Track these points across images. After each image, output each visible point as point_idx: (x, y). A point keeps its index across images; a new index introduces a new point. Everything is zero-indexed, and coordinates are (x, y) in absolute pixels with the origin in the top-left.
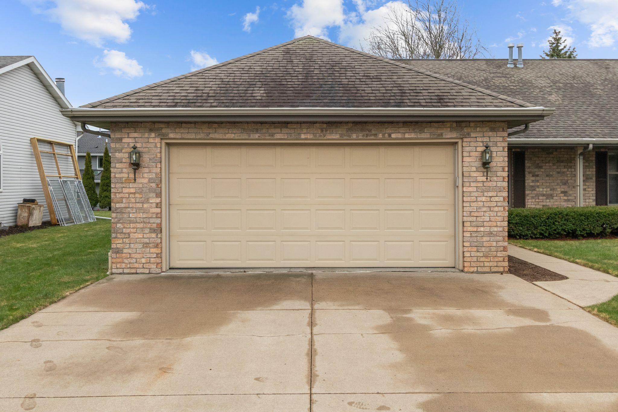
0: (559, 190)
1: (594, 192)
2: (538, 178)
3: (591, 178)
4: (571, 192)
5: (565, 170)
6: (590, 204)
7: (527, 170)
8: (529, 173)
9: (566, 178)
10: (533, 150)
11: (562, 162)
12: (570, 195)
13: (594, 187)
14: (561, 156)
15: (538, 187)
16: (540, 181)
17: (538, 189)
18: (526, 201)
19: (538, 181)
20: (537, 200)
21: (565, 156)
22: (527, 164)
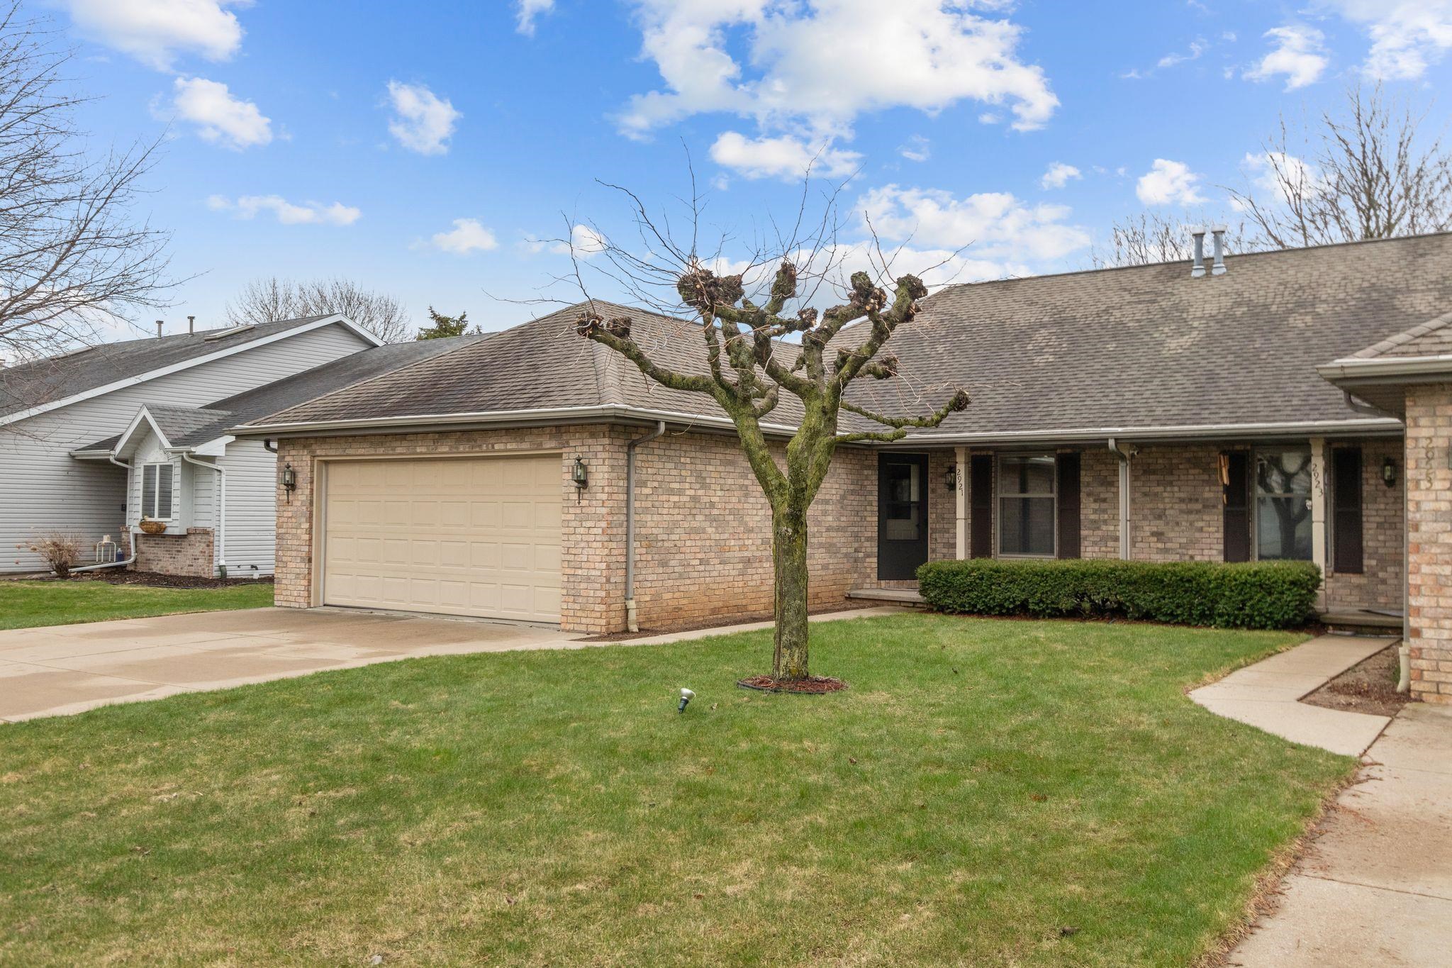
0: (1147, 528)
1: (1221, 535)
2: (1104, 506)
3: (1214, 506)
4: (1171, 535)
5: (1160, 489)
6: (1212, 559)
7: (1084, 490)
8: (1089, 495)
9: (1161, 506)
10: (1094, 451)
11: (1154, 472)
12: (1170, 540)
13: (1221, 523)
14: (1150, 461)
15: (1105, 522)
16: (1109, 512)
17: (1104, 528)
18: (1082, 549)
19: (1105, 511)
20: (1103, 549)
21: (1160, 461)
22: (1085, 477)
